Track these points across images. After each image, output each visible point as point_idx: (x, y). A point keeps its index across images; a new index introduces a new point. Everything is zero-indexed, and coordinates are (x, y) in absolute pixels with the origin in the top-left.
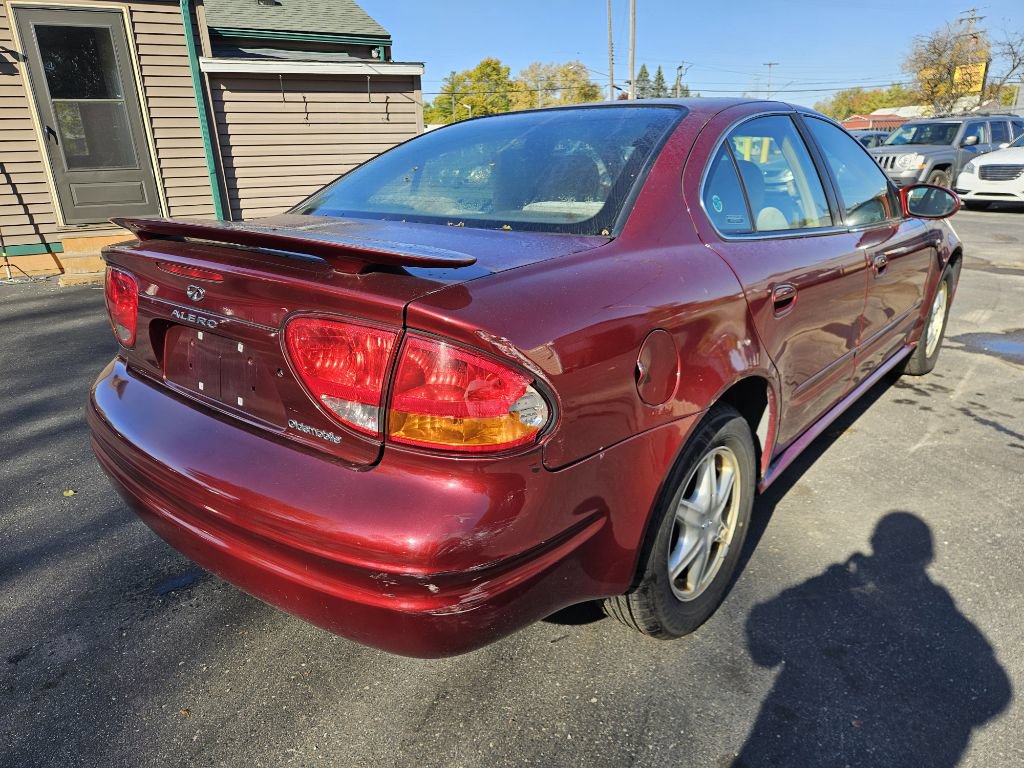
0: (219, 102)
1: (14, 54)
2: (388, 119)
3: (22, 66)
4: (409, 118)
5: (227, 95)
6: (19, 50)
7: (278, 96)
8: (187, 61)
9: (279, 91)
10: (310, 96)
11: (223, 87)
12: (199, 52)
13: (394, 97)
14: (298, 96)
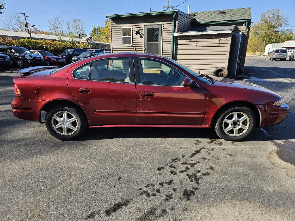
0: (177, 42)
1: (143, 34)
2: (219, 45)
3: (143, 36)
4: (225, 45)
5: (179, 41)
6: (144, 34)
7: (189, 40)
8: (171, 34)
9: (190, 39)
10: (198, 40)
11: (178, 39)
12: (174, 31)
13: (222, 39)
14: (195, 40)
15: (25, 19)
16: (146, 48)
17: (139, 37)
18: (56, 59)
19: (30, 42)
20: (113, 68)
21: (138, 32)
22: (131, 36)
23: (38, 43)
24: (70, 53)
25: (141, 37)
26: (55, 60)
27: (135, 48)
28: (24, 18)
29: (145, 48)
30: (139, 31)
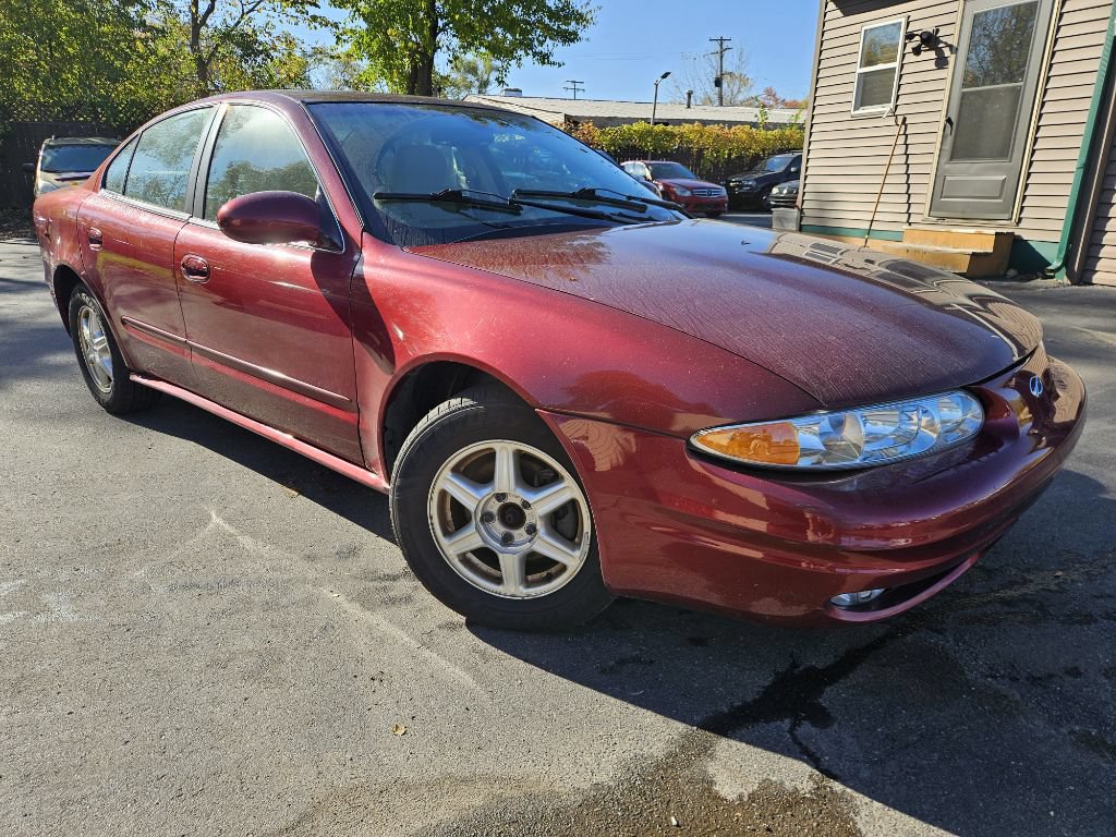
1: (951, 47)
6: (956, 44)
8: (1105, 25)
15: (721, 57)
16: (954, 120)
17: (932, 65)
18: (692, 193)
19: (650, 132)
20: (801, 218)
21: (930, 40)
22: (896, 65)
23: (673, 135)
24: (777, 171)
25: (941, 62)
26: (688, 194)
27: (905, 119)
28: (718, 56)
29: (949, 121)
30: (938, 31)
